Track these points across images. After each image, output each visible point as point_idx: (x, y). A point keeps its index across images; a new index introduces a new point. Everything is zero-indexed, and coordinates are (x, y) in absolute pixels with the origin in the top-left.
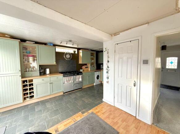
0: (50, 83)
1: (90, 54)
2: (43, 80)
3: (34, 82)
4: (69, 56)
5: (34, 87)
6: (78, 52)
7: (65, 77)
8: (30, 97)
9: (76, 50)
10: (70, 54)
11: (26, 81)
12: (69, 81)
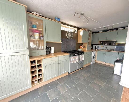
0: (58, 64)
1: (88, 34)
2: (52, 60)
3: (43, 63)
4: (71, 35)
5: (43, 68)
6: (77, 31)
7: (72, 57)
8: (39, 80)
9: (76, 29)
10: (71, 33)
11: (34, 61)
12: (75, 60)
